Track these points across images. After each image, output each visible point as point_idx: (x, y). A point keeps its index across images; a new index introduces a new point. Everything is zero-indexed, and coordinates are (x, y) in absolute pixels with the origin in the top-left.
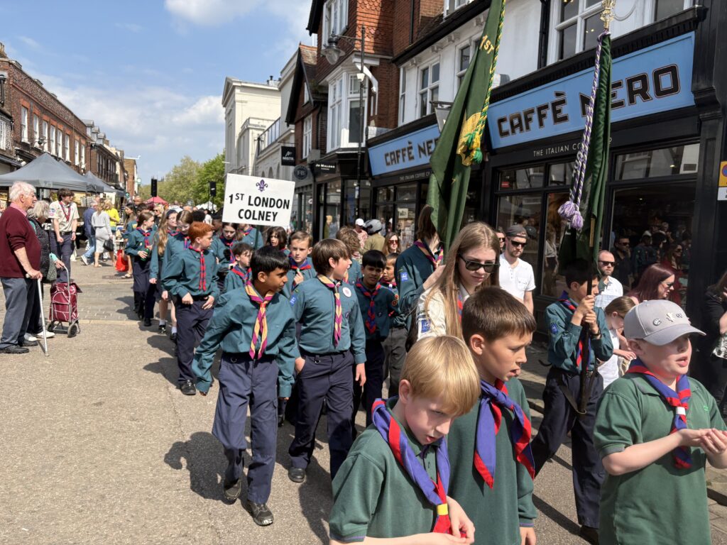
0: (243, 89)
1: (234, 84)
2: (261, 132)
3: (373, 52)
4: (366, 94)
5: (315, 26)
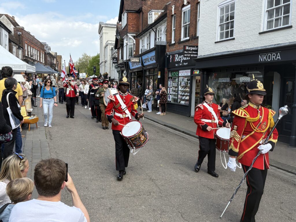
0: (106, 28)
1: (102, 26)
3: (133, 32)
4: (133, 44)
5: (120, 20)
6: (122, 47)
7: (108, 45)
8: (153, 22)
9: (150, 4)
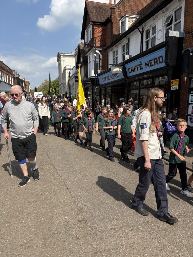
0: (64, 56)
1: (60, 54)
2: (70, 70)
3: (100, 46)
4: (99, 59)
5: (83, 37)
6: (85, 65)
7: (66, 69)
8: (127, 29)
9: (119, 13)
